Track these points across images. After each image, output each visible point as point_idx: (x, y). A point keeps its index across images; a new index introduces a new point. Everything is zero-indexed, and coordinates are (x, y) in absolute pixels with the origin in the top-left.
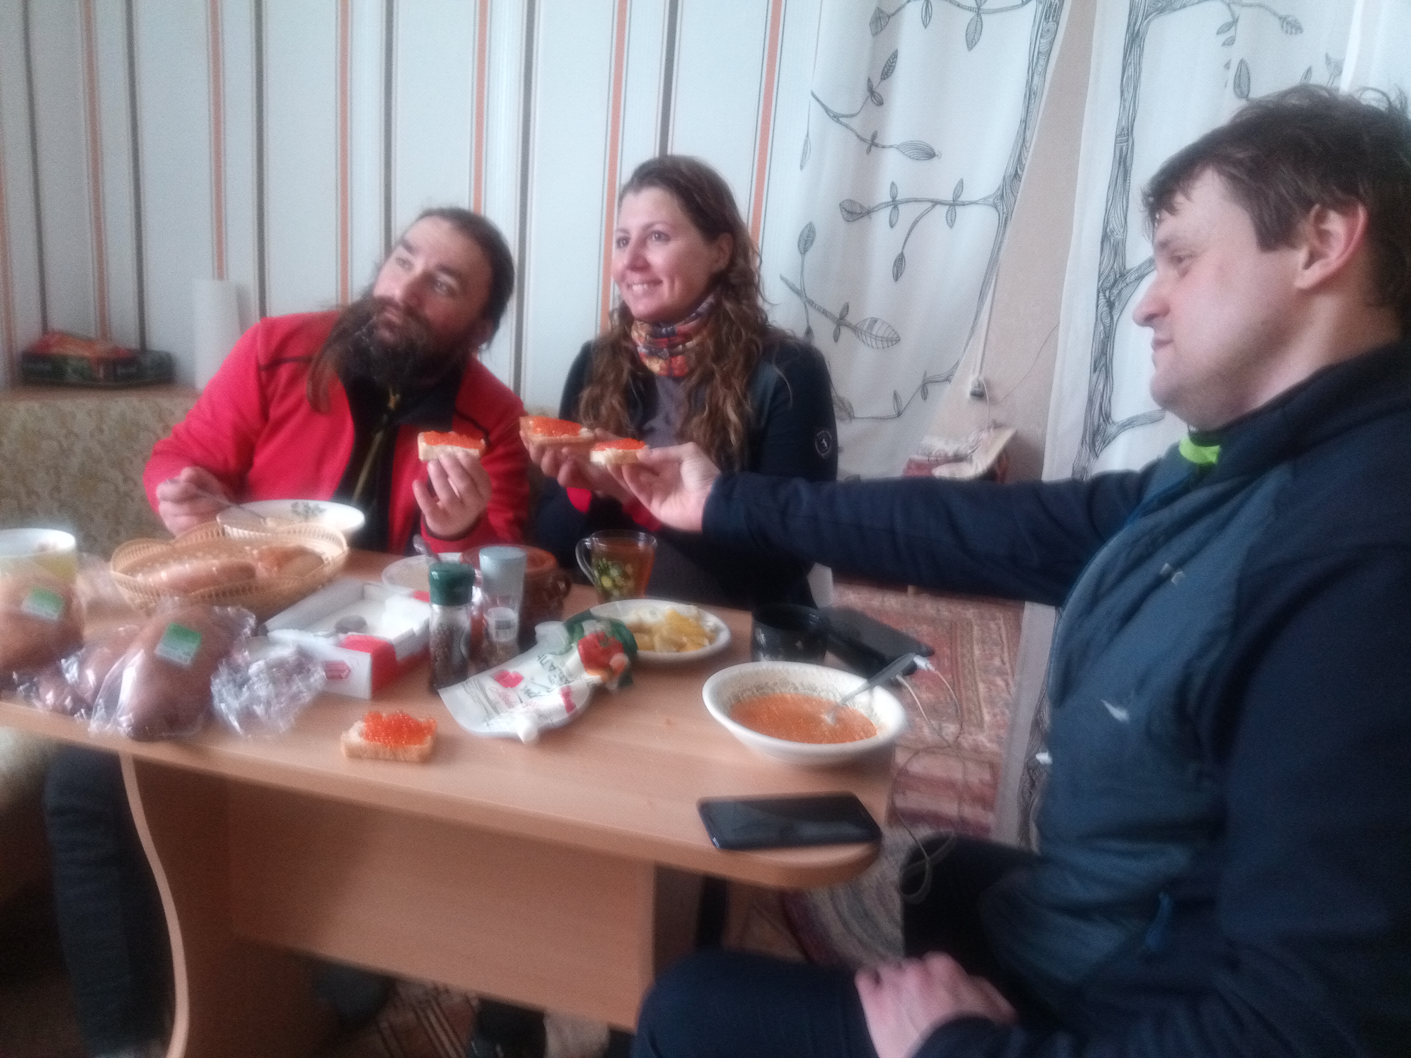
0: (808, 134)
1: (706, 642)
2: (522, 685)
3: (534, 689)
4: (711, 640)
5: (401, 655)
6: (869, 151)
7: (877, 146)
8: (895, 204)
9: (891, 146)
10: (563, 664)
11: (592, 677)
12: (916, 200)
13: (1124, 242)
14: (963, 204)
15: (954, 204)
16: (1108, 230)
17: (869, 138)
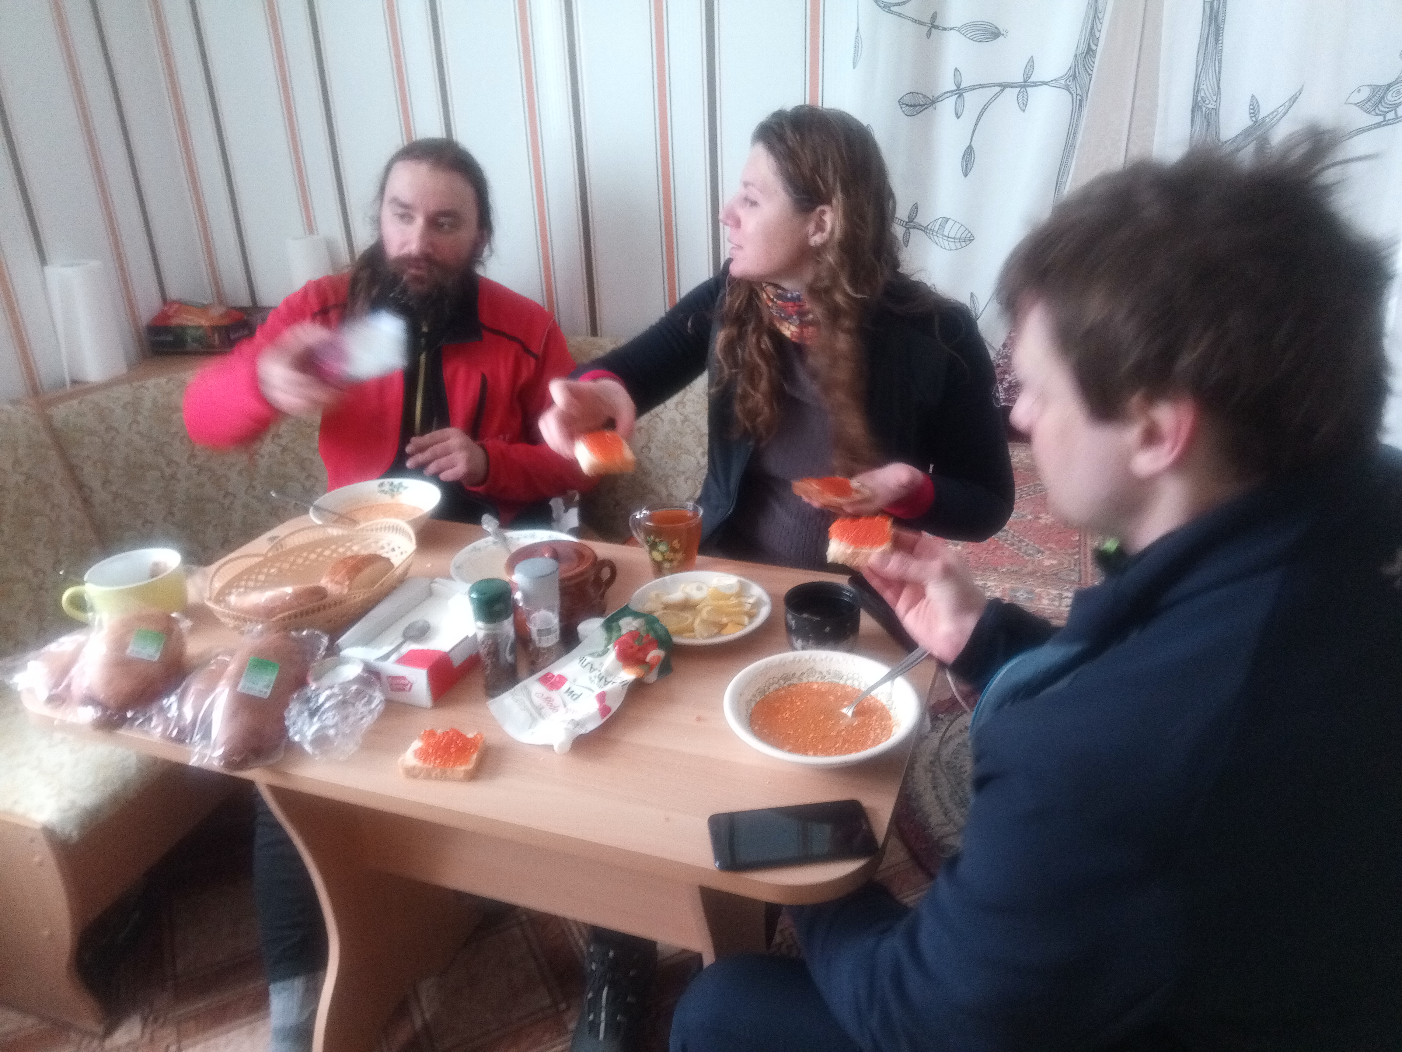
0: (858, 29)
1: (746, 620)
2: (565, 687)
3: (577, 690)
4: (751, 616)
5: (457, 661)
6: (929, 34)
7: (937, 27)
8: (959, 92)
9: (951, 29)
10: (602, 664)
11: (628, 675)
12: (982, 86)
13: (1217, 110)
14: (1035, 84)
15: (1025, 85)
16: (1199, 99)
17: (927, 20)
